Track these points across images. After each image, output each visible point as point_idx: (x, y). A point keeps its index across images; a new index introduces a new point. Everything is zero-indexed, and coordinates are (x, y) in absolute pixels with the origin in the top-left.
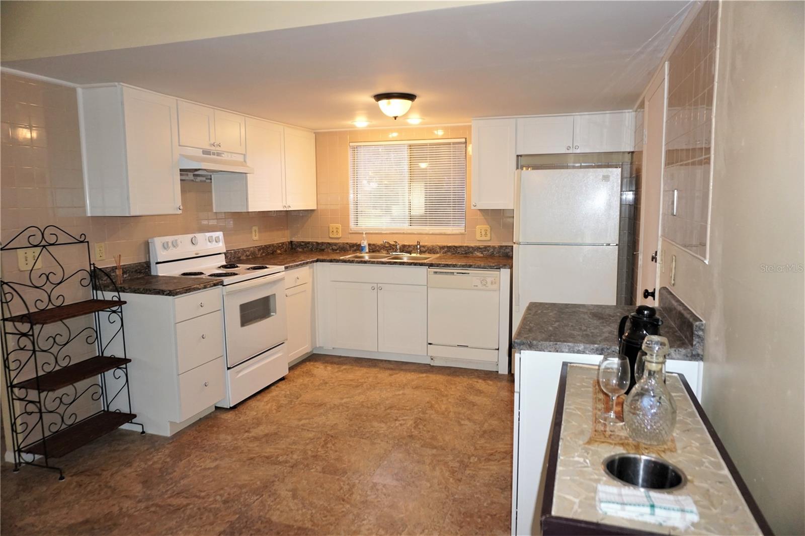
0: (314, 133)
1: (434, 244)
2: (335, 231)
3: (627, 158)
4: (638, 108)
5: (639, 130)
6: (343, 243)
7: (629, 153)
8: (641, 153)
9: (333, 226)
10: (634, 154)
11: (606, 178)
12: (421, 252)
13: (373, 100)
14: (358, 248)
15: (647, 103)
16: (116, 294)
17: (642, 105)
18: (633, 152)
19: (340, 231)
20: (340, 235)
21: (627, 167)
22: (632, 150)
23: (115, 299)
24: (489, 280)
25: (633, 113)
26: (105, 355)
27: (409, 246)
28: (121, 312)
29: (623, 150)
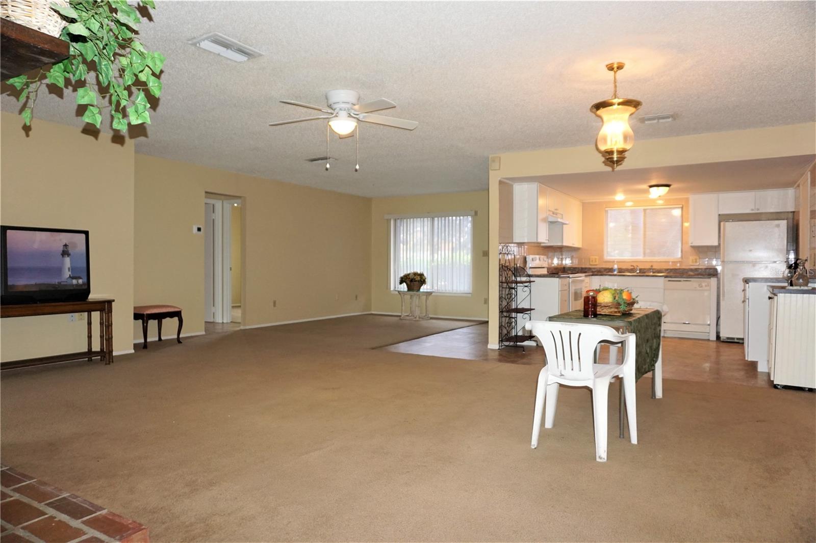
0: (583, 203)
1: (662, 268)
2: (594, 260)
3: (790, 215)
4: (796, 187)
5: (797, 199)
6: (600, 268)
7: (791, 212)
8: (798, 212)
9: (593, 257)
10: (795, 214)
11: (778, 226)
12: (653, 273)
13: (648, 187)
14: (611, 270)
15: (801, 186)
16: (529, 278)
17: (798, 186)
18: (794, 212)
19: (597, 260)
20: (597, 263)
21: (791, 221)
22: (793, 210)
23: (528, 280)
24: (704, 284)
25: (794, 190)
26: (518, 307)
27: (645, 269)
28: (530, 286)
29: (787, 211)
